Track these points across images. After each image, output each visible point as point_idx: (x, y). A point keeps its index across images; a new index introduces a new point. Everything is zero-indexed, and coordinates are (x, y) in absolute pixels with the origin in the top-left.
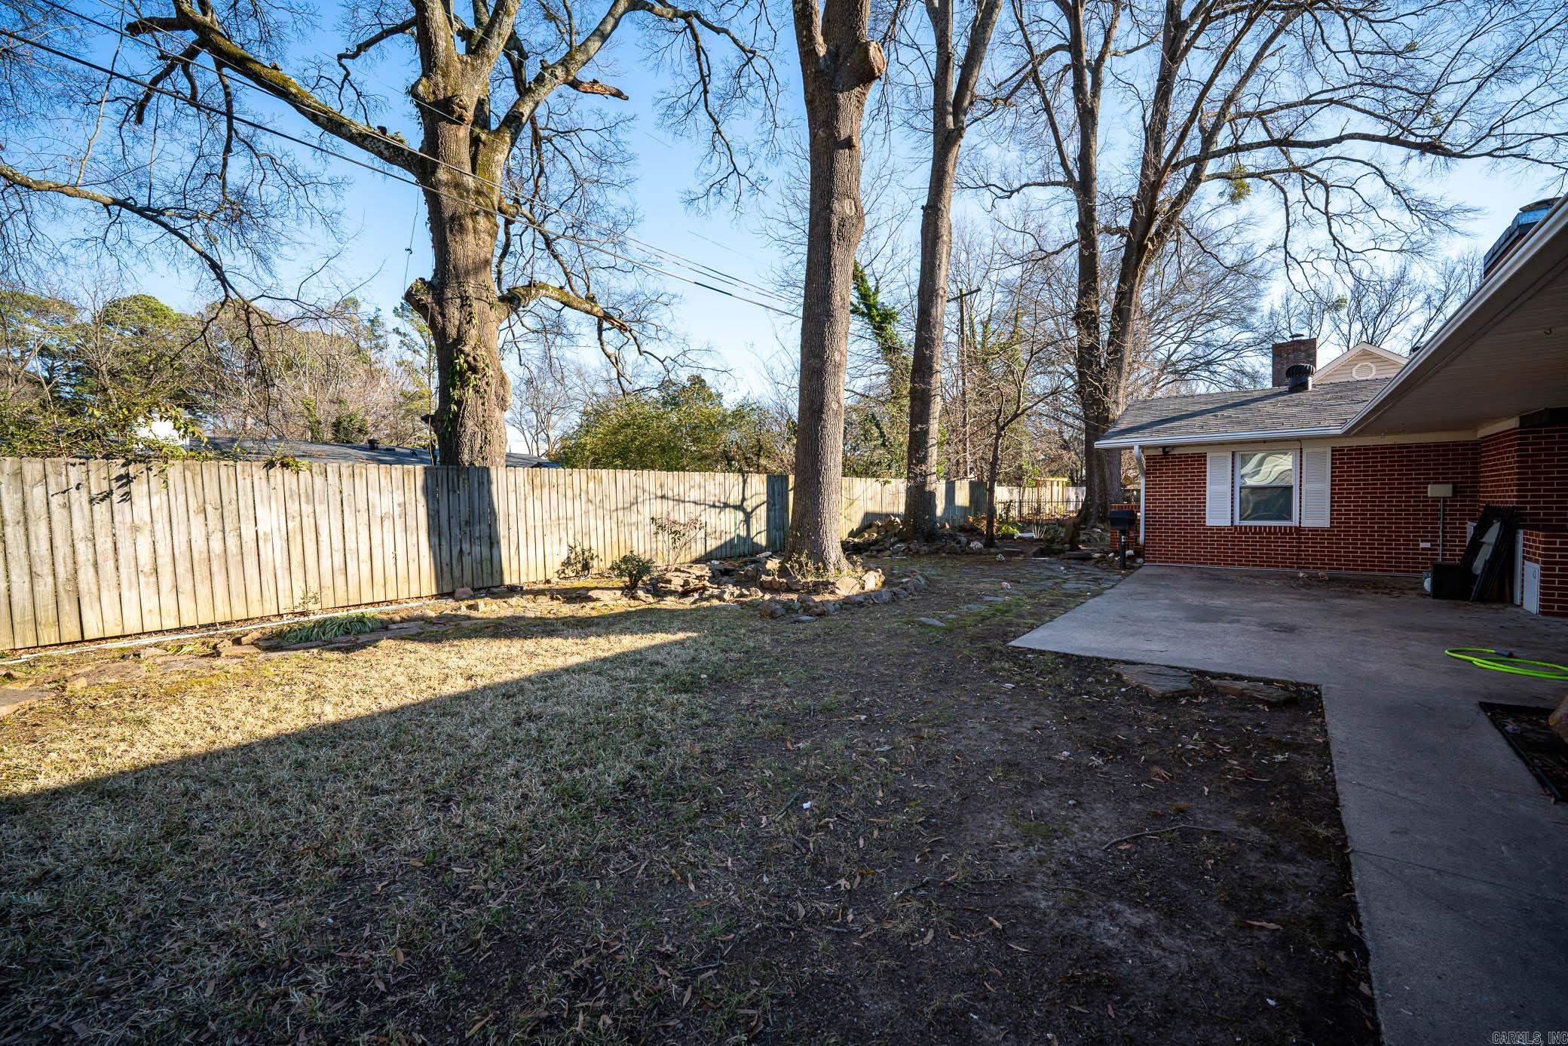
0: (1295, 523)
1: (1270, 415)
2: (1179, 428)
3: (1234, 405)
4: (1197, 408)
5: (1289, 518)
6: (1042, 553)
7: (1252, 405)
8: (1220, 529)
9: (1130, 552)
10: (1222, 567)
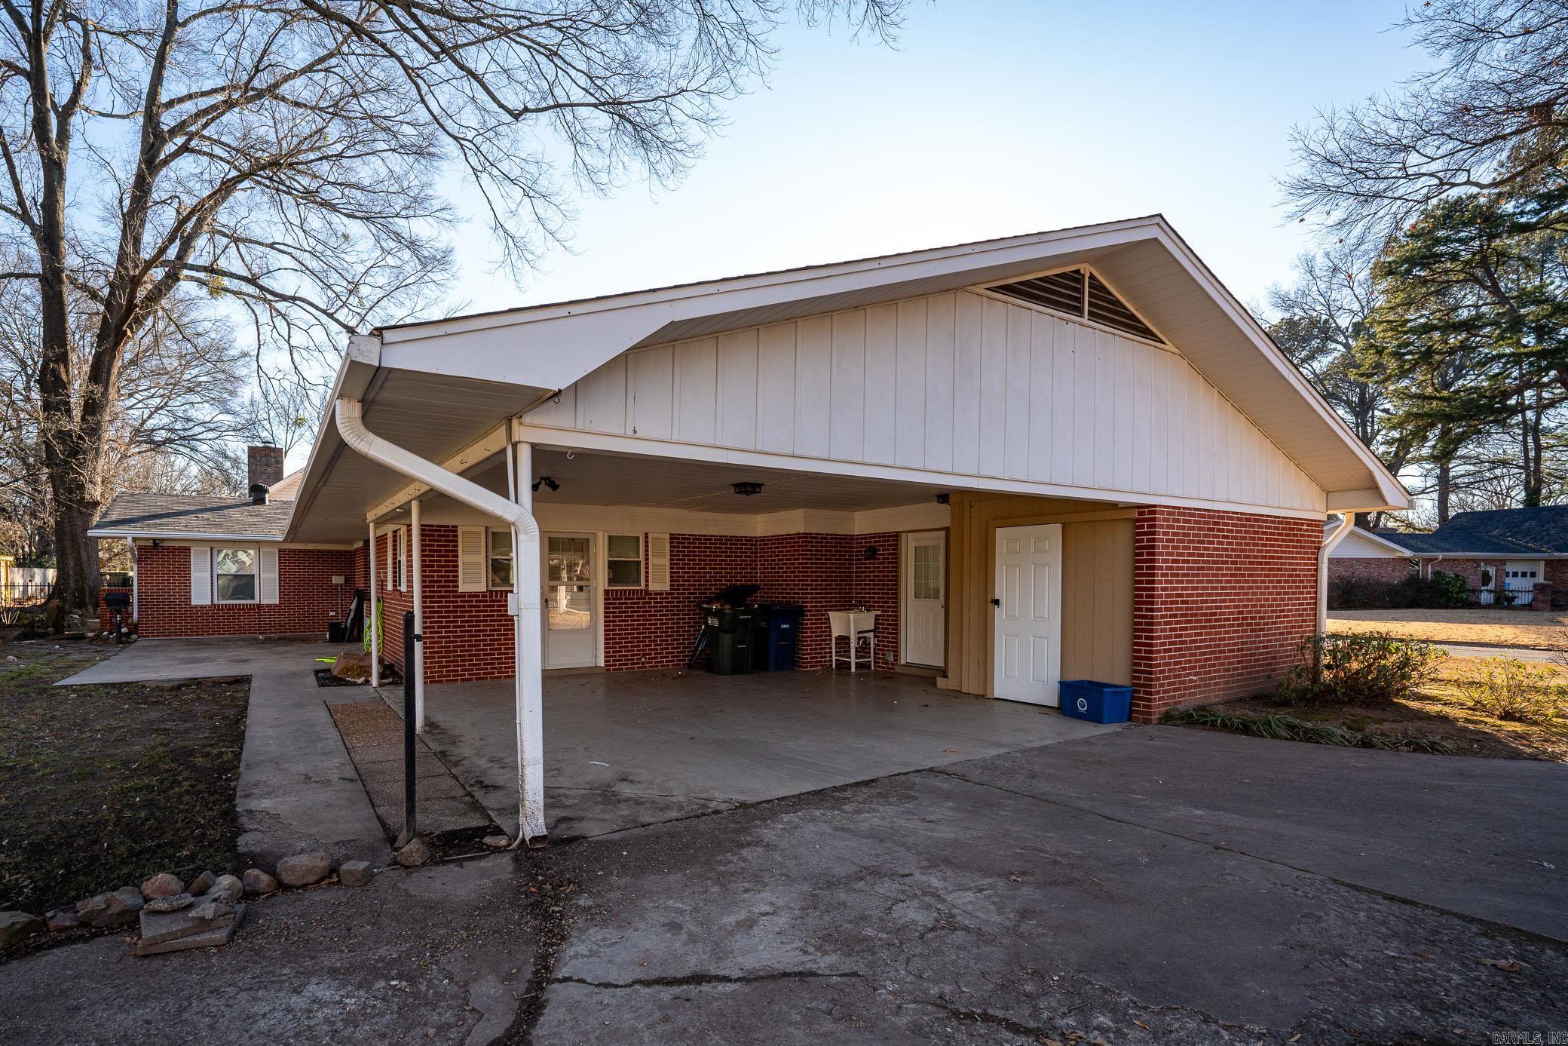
0: (257, 601)
1: (238, 522)
2: (168, 524)
3: (212, 510)
4: (182, 508)
5: (253, 598)
6: (25, 636)
7: (226, 511)
8: (203, 607)
9: (124, 630)
10: (205, 637)
